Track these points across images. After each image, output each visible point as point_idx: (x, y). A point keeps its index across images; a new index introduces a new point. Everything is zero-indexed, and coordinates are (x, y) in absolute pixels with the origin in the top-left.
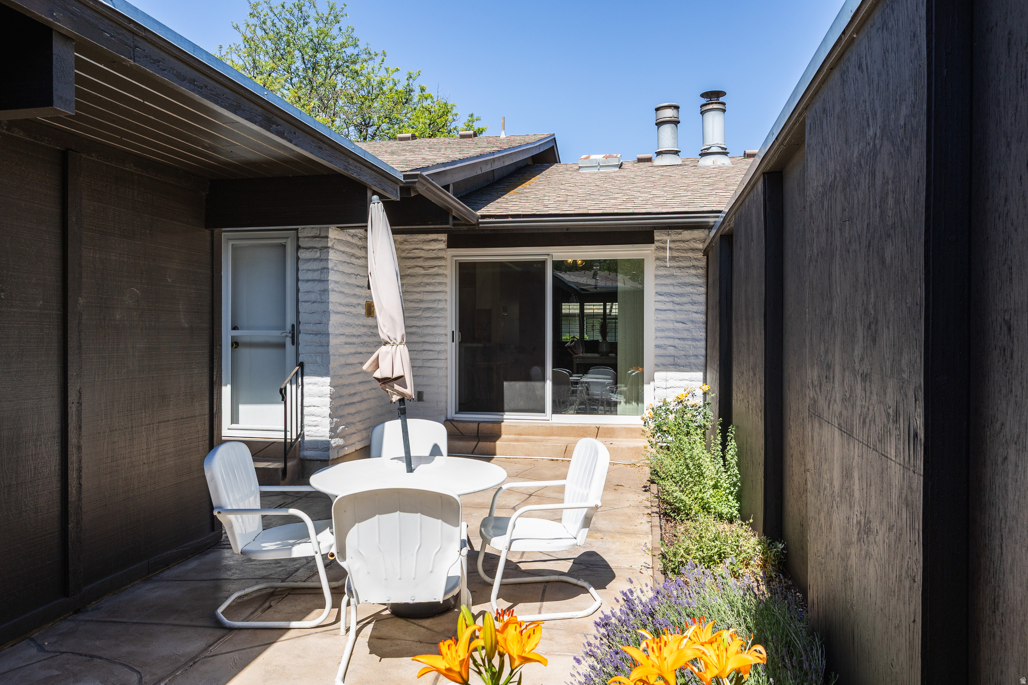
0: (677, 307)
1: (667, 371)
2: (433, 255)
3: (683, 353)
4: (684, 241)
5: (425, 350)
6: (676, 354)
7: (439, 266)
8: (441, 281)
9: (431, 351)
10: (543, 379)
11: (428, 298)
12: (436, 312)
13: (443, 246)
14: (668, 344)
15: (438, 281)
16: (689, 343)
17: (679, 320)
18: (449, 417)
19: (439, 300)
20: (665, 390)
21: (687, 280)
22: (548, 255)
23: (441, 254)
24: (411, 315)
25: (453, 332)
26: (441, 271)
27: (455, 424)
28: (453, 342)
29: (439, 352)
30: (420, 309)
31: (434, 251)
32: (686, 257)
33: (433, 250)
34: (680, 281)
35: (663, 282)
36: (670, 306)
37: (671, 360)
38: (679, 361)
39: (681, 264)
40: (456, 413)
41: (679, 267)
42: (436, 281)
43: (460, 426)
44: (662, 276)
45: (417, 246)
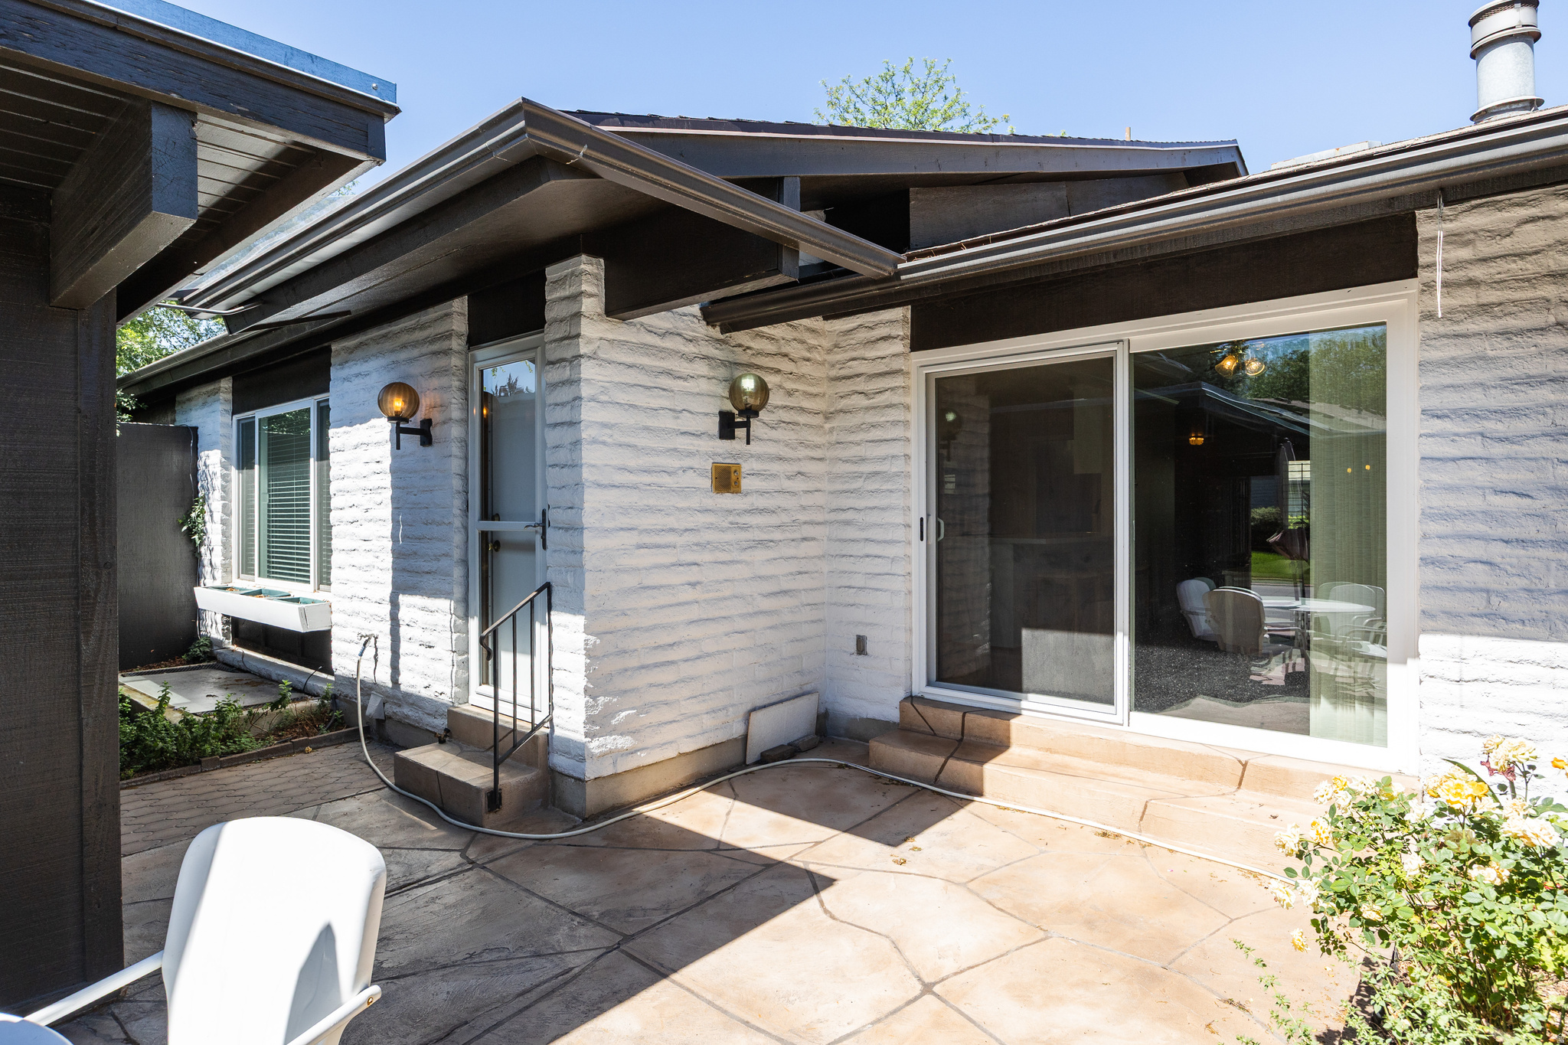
0: (1498, 450)
1: (1462, 633)
2: (882, 367)
3: (1523, 583)
4: (1521, 256)
5: (868, 556)
6: (1494, 586)
7: (892, 389)
8: (896, 418)
9: (879, 557)
10: (1109, 629)
11: (875, 454)
12: (888, 481)
13: (900, 347)
14: (1467, 554)
15: (891, 419)
16: (1545, 553)
17: (1507, 487)
18: (916, 692)
19: (893, 457)
20: (1456, 686)
21: (1534, 368)
22: (1118, 342)
23: (897, 364)
24: (846, 487)
25: (922, 519)
26: (895, 399)
27: (920, 708)
28: (922, 539)
29: (893, 560)
30: (859, 475)
31: (884, 361)
32: (1531, 301)
33: (883, 358)
34: (1509, 372)
35: (1447, 381)
36: (1475, 447)
37: (1478, 602)
38: (1505, 606)
39: (1511, 323)
40: (929, 684)
41: (1505, 333)
42: (888, 419)
43: (929, 712)
44: (1444, 363)
45: (854, 354)
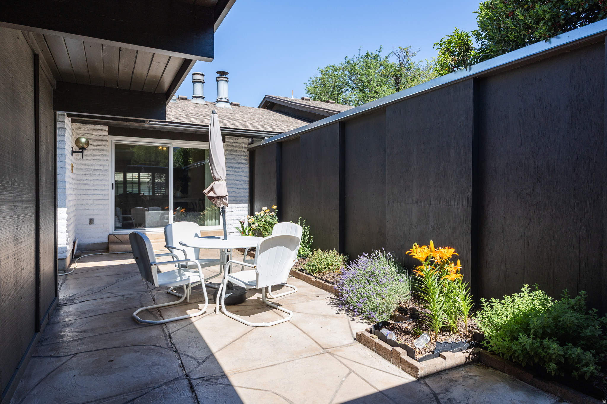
0: (236, 174)
1: (232, 204)
2: (100, 138)
3: (239, 195)
4: (239, 143)
5: (94, 194)
6: (236, 196)
7: (104, 145)
8: (105, 154)
9: (99, 194)
11: (97, 164)
12: (102, 172)
13: (107, 133)
14: (232, 191)
15: (104, 154)
16: (242, 190)
17: (237, 180)
18: (111, 233)
19: (104, 165)
20: (231, 213)
21: (240, 161)
22: (171, 144)
23: (105, 138)
24: (84, 173)
25: (113, 184)
26: (105, 148)
27: (117, 236)
28: (113, 189)
29: (104, 195)
30: (91, 170)
31: (100, 136)
32: (240, 151)
33: (100, 135)
34: (238, 161)
35: (230, 162)
36: (233, 173)
37: (234, 198)
38: (237, 199)
39: (238, 153)
40: (115, 230)
41: (237, 155)
42: (102, 154)
43: (120, 237)
44: (229, 159)
45: (88, 132)
